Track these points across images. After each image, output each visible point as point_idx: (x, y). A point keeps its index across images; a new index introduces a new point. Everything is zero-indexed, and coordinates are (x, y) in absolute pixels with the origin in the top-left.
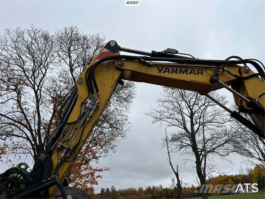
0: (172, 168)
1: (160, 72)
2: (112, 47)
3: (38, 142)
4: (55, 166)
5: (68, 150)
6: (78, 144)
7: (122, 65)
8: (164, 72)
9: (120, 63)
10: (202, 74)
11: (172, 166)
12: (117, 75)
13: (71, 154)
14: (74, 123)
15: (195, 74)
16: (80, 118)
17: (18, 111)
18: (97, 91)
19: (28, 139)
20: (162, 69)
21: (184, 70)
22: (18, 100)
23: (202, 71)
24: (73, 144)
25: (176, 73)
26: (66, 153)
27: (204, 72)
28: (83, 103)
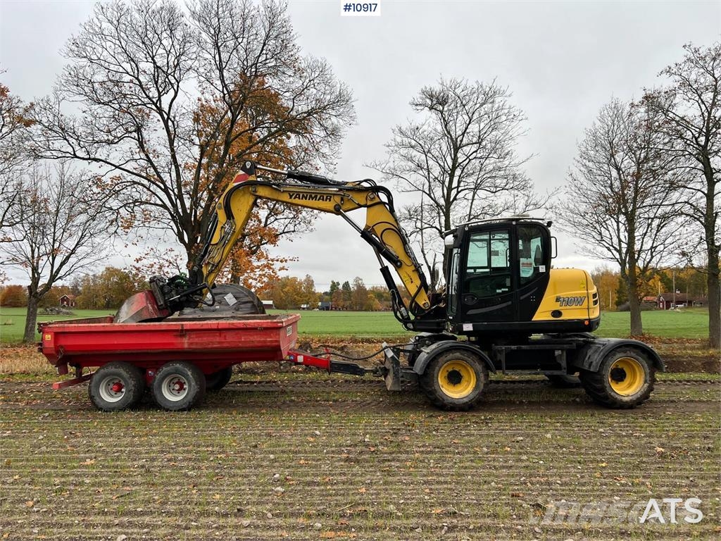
0: (424, 257)
1: (291, 198)
2: (248, 169)
3: (180, 210)
4: (205, 276)
5: (213, 265)
6: (220, 261)
7: (255, 191)
8: (295, 198)
9: (254, 190)
10: (330, 200)
11: (424, 255)
12: (251, 200)
13: (216, 268)
14: (217, 244)
15: (323, 200)
16: (222, 239)
17: (141, 159)
18: (233, 218)
19: (164, 206)
20: (293, 195)
21: (313, 196)
22: (139, 141)
23: (331, 197)
24: (217, 260)
25: (306, 199)
26: (212, 267)
27: (332, 199)
28: (222, 227)
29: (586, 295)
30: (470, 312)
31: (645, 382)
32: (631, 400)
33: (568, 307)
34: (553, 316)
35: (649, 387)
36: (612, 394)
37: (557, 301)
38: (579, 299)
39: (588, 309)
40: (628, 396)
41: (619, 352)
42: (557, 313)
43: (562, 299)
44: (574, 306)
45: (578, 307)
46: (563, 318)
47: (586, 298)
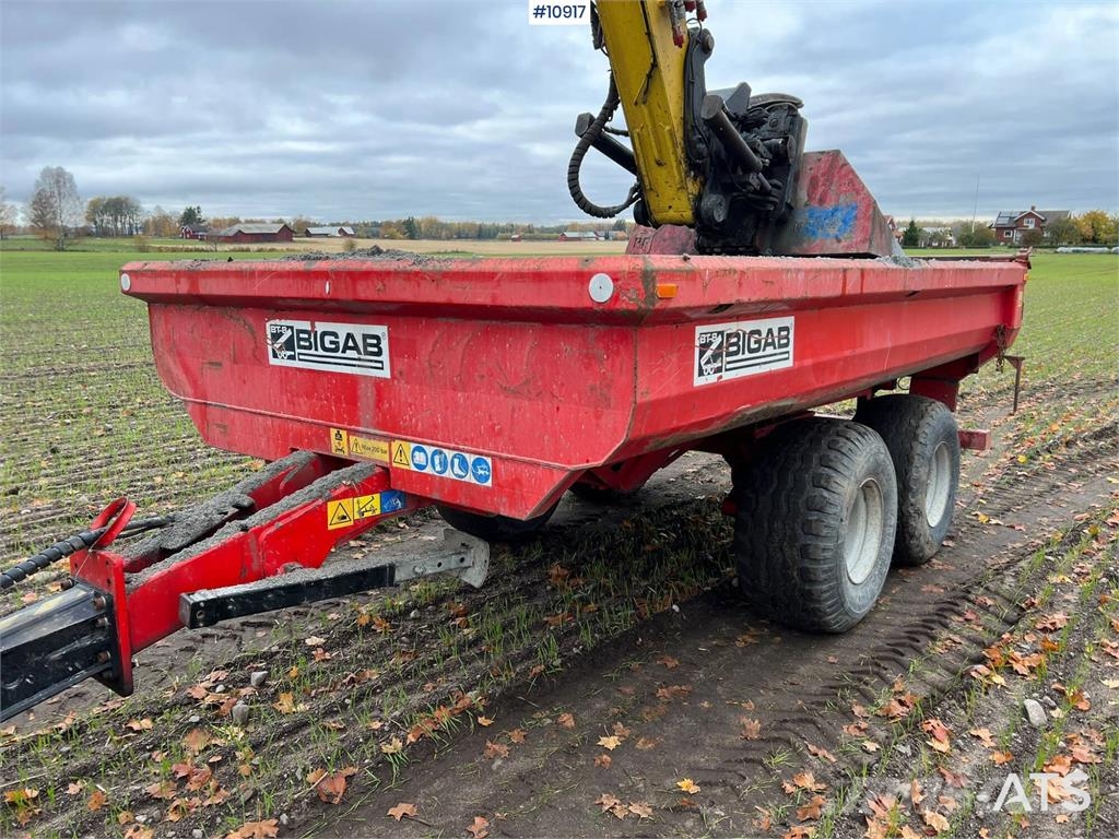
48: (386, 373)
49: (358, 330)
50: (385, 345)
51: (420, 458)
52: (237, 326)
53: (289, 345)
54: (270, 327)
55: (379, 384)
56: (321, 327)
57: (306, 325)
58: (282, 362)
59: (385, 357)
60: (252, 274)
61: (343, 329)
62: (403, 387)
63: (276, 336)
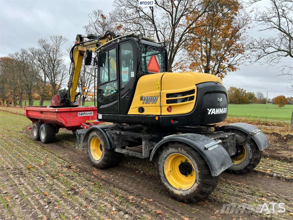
12: (78, 53)
18: (74, 62)
20: (87, 47)
21: (92, 46)
25: (90, 48)
29: (159, 95)
30: (101, 107)
31: (196, 182)
32: (181, 195)
33: (147, 105)
34: (139, 111)
35: (198, 187)
36: (166, 184)
37: (141, 100)
38: (154, 98)
39: (161, 106)
40: (180, 190)
41: (172, 148)
42: (141, 110)
43: (144, 98)
44: (151, 104)
45: (154, 104)
46: (145, 113)
47: (159, 97)
48: (93, 115)
49: (90, 112)
50: (93, 113)
51: (96, 121)
52: (74, 114)
53: (81, 114)
54: (79, 113)
55: (92, 116)
56: (85, 112)
57: (84, 112)
58: (80, 116)
59: (93, 114)
60: (80, 108)
61: (88, 112)
62: (94, 116)
63: (79, 114)
